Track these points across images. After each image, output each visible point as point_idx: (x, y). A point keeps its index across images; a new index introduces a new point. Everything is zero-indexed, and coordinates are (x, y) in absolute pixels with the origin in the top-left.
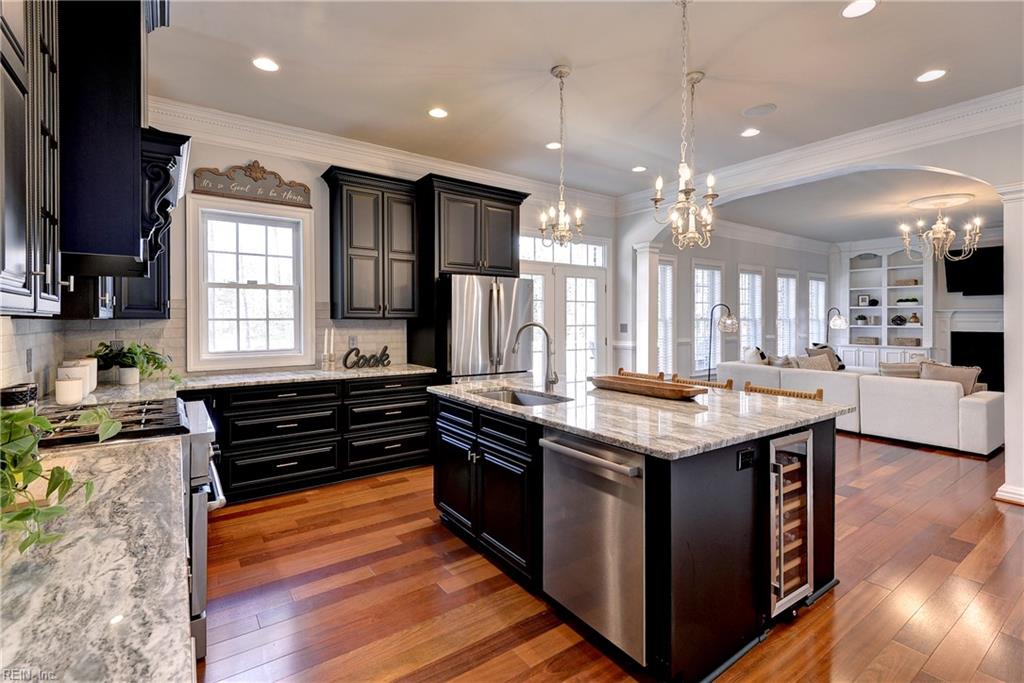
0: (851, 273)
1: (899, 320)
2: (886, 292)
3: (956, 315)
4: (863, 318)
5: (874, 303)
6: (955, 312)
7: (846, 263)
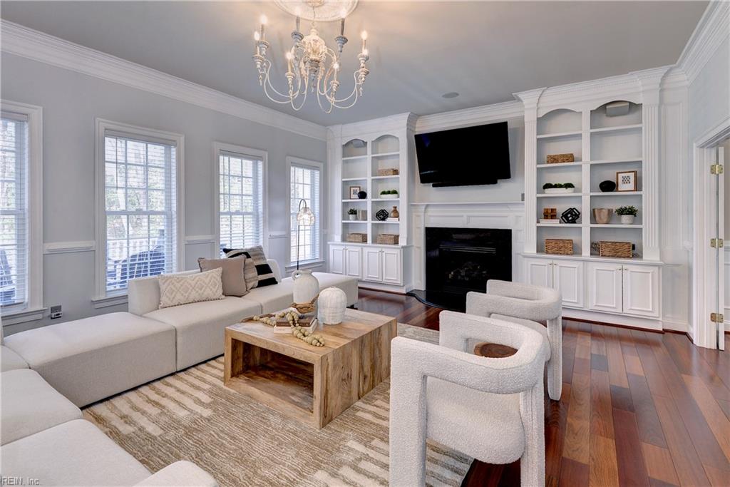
0: (345, 162)
1: (382, 215)
2: (371, 181)
3: (430, 209)
4: (353, 212)
5: (363, 195)
6: (427, 206)
7: (339, 151)
